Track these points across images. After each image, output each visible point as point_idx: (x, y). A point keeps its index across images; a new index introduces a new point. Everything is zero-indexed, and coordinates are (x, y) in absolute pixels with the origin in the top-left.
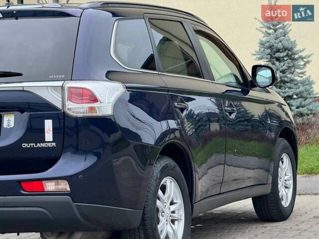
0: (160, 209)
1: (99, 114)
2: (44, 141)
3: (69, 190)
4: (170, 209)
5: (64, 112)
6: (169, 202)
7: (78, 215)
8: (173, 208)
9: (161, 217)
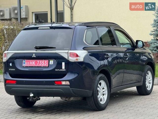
0: (99, 91)
1: (79, 61)
2: (62, 69)
3: (69, 84)
4: (102, 90)
5: (68, 60)
6: (102, 88)
7: (72, 92)
8: (103, 90)
9: (99, 93)
